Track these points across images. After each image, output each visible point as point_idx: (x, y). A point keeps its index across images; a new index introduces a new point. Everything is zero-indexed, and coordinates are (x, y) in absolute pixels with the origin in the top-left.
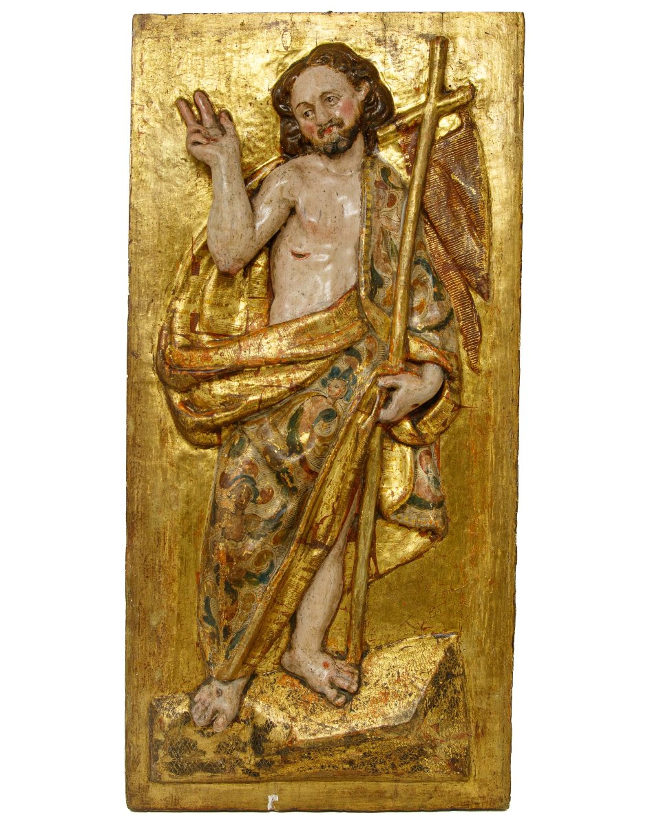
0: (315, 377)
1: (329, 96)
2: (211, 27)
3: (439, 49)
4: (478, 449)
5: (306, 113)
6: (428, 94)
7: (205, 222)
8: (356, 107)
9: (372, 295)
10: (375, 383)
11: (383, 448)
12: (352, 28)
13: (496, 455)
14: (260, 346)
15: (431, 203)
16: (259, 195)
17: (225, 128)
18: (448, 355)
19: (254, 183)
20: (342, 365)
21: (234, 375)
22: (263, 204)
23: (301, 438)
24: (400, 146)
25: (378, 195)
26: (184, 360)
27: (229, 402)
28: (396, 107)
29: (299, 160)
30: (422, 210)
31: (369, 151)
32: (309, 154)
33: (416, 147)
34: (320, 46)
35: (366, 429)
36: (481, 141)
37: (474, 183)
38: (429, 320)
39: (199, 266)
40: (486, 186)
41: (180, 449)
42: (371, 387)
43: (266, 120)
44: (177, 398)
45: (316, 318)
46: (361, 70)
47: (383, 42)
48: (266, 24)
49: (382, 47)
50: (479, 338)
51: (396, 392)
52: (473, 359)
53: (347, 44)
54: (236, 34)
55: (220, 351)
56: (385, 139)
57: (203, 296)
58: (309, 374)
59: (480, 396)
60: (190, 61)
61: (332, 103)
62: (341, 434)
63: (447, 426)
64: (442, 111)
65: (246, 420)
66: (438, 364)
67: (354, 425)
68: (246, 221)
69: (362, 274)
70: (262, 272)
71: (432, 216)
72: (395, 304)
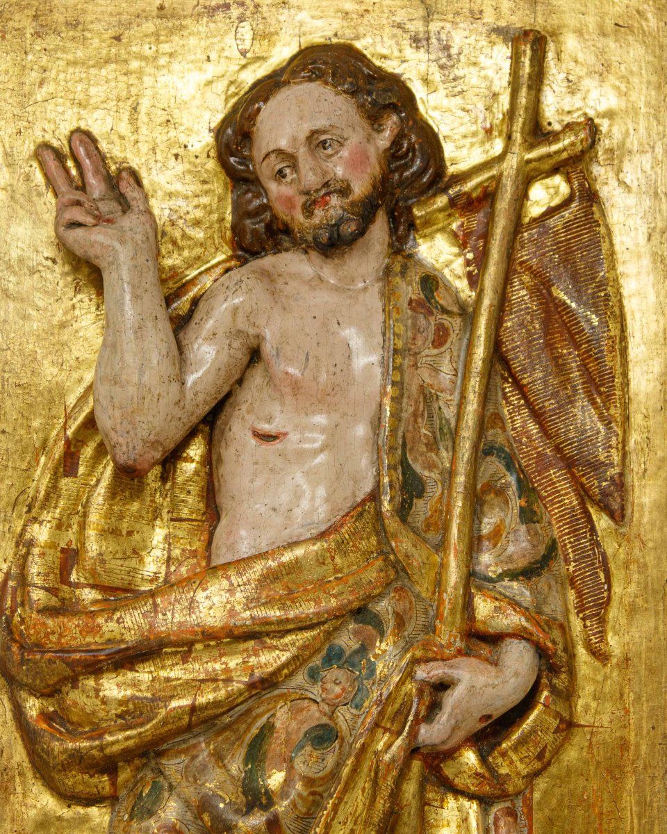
0: (297, 662)
1: (323, 137)
2: (103, 13)
3: (529, 52)
4: (606, 807)
5: (280, 171)
6: (509, 137)
7: (89, 377)
8: (373, 160)
9: (403, 511)
10: (409, 674)
11: (424, 803)
12: (367, 16)
13: (640, 819)
14: (192, 606)
15: (514, 342)
16: (192, 325)
17: (129, 199)
18: (547, 622)
19: (183, 304)
20: (347, 641)
21: (143, 661)
22: (200, 341)
23: (269, 781)
24: (455, 235)
25: (414, 325)
26: (47, 635)
27: (132, 713)
28: (448, 164)
29: (268, 261)
30: (498, 355)
31: (399, 247)
32: (287, 250)
33: (486, 236)
34: (307, 48)
35: (393, 760)
36: (607, 226)
37: (594, 303)
38: (510, 559)
39: (78, 459)
40: (617, 310)
41: (39, 806)
42: (402, 682)
43: (206, 187)
44: (33, 706)
45: (299, 552)
46: (385, 90)
47: (424, 43)
48: (205, 8)
49: (422, 50)
50: (605, 594)
51: (449, 691)
52: (594, 634)
53: (358, 45)
54: (149, 27)
55: (117, 615)
56: (428, 222)
57: (85, 515)
58: (285, 656)
59: (608, 705)
60: (62, 76)
61: (330, 151)
62: (346, 771)
63: (545, 760)
64: (535, 169)
65: (165, 746)
66: (527, 640)
67: (370, 755)
68: (168, 369)
69: (385, 472)
70: (196, 473)
71: (516, 366)
72: (446, 528)
